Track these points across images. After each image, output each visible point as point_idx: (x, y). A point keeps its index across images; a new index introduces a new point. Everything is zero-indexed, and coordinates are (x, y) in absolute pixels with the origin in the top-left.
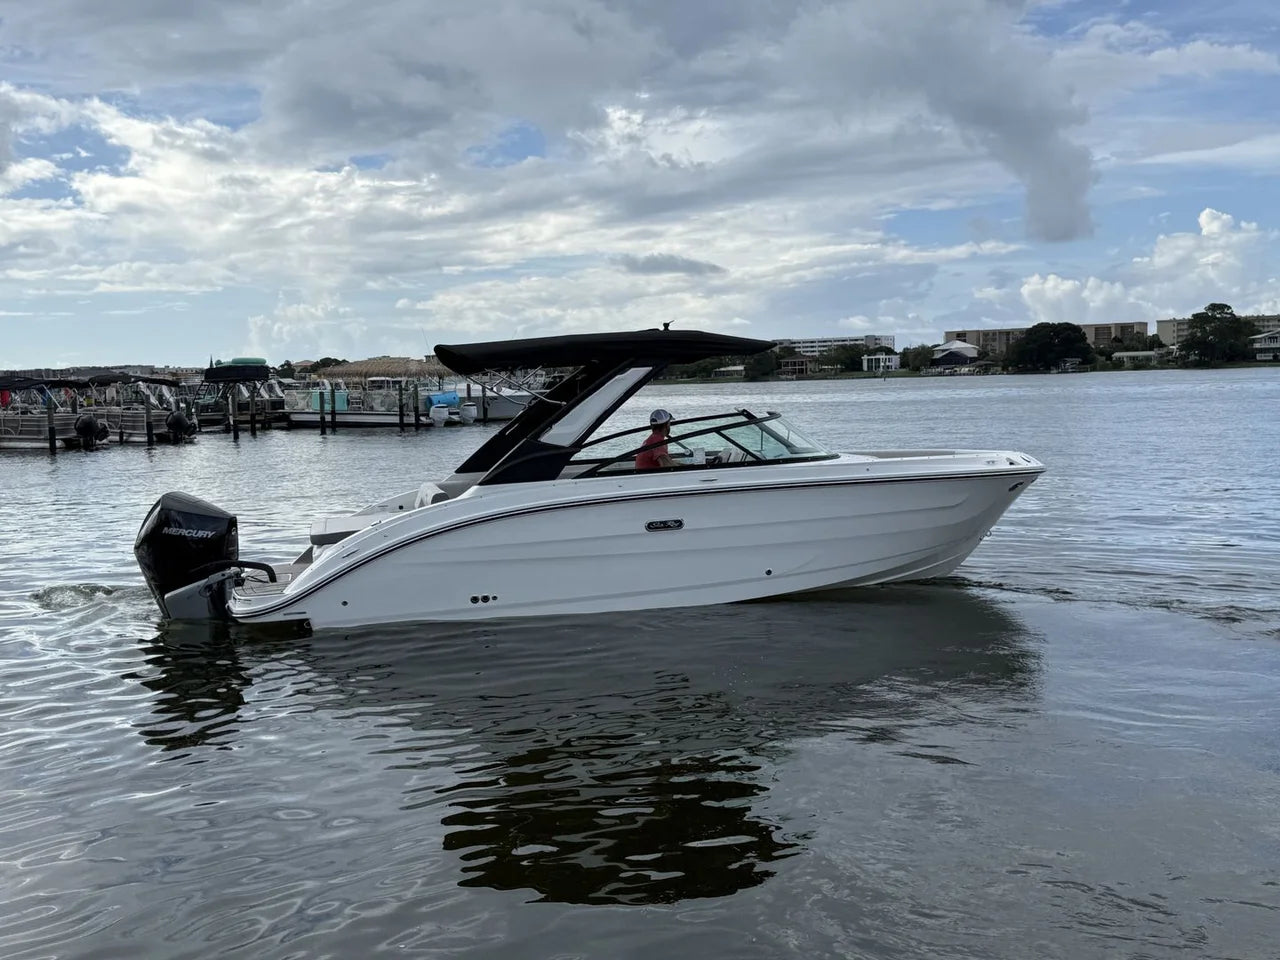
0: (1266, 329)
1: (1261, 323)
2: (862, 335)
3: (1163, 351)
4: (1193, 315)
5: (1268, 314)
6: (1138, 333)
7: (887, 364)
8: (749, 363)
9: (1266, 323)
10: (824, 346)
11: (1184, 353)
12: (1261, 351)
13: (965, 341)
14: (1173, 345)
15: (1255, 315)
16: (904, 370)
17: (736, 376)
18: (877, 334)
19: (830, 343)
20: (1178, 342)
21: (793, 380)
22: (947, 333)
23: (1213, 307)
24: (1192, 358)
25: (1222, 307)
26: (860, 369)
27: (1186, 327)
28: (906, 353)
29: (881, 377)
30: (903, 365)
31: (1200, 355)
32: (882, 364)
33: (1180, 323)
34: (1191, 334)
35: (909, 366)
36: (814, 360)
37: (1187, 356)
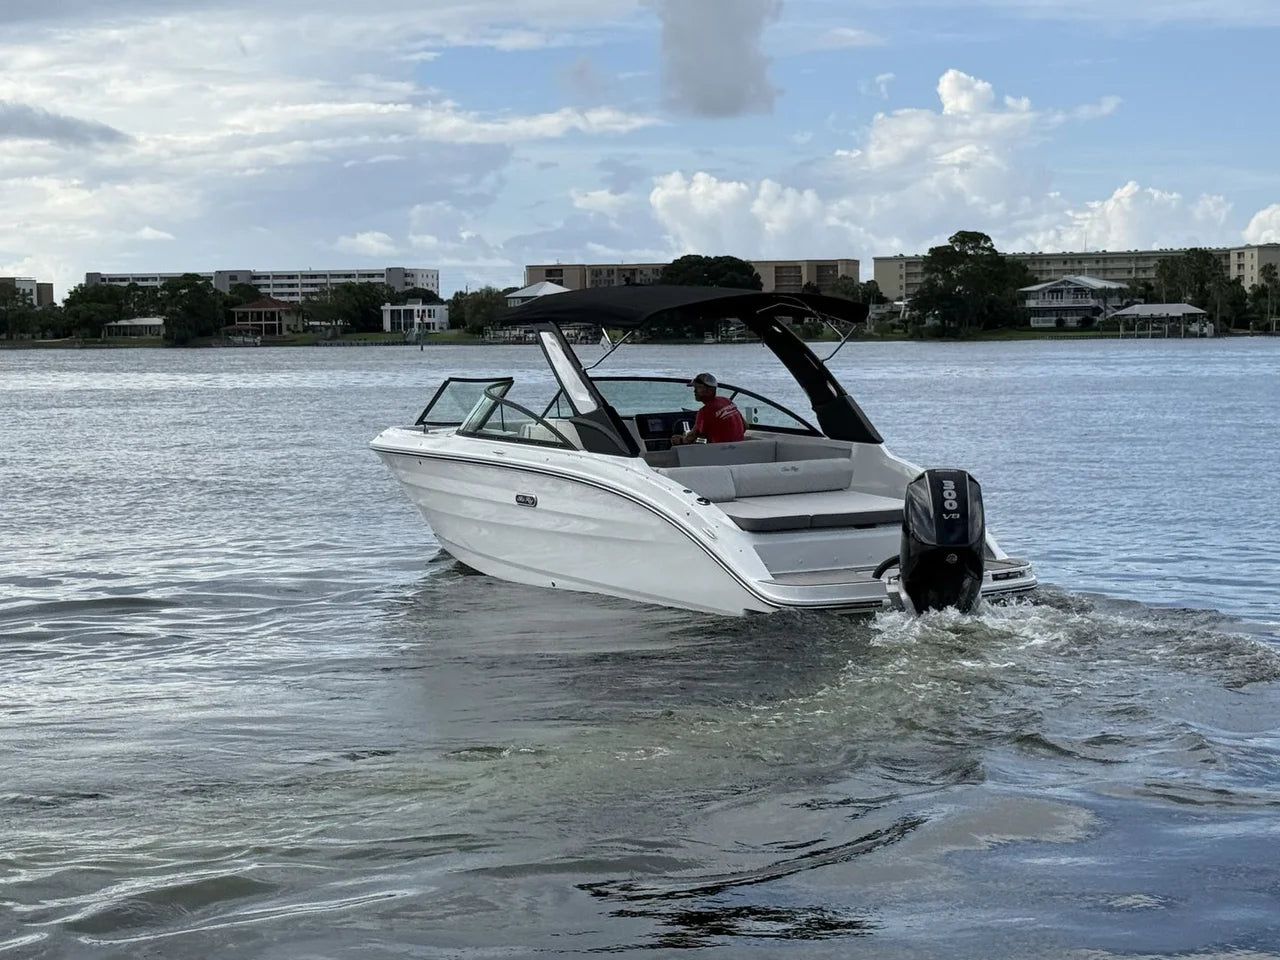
0: (1045, 277)
1: (1037, 267)
2: (382, 267)
3: (884, 309)
4: (931, 250)
5: (1048, 250)
6: (844, 277)
7: (427, 320)
8: (173, 313)
9: (1045, 267)
10: (312, 285)
11: (916, 313)
12: (1037, 312)
13: (560, 283)
14: (900, 299)
15: (1028, 252)
16: (455, 332)
17: (149, 336)
18: (408, 265)
19: (323, 281)
20: (907, 296)
21: (256, 346)
22: (530, 268)
23: (964, 237)
24: (930, 322)
25: (977, 238)
26: (380, 329)
27: (919, 269)
28: (459, 302)
29: (416, 344)
30: (454, 322)
31: (943, 317)
32: (417, 320)
33: (910, 262)
34: (928, 281)
35: (465, 325)
36: (294, 309)
37: (921, 320)
